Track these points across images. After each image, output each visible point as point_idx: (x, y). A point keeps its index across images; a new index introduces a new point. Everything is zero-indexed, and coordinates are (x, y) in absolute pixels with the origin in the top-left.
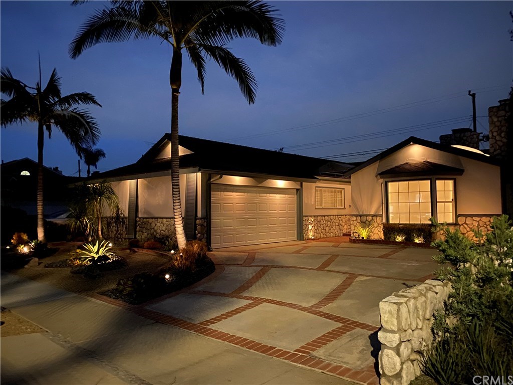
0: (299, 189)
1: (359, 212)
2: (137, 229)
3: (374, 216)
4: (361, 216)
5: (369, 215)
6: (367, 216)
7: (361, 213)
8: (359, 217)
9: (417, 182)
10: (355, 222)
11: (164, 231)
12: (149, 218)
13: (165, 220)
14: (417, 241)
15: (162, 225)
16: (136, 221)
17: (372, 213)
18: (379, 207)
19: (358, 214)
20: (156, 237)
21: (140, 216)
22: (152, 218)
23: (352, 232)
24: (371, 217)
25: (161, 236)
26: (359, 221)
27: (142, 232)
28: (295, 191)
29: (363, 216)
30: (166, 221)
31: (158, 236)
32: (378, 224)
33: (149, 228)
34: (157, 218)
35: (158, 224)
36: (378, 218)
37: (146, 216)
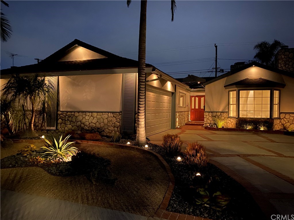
0: (174, 93)
1: (210, 109)
2: (59, 122)
3: (222, 112)
4: (212, 112)
5: (218, 112)
6: (217, 112)
7: (212, 111)
8: (211, 113)
9: (261, 91)
10: (208, 117)
11: (95, 124)
12: (74, 112)
13: (95, 114)
14: (262, 129)
15: (92, 118)
16: (57, 114)
17: (221, 110)
18: (226, 107)
19: (210, 111)
20: (83, 129)
21: (61, 110)
22: (79, 112)
23: (205, 123)
24: (219, 114)
25: (90, 128)
26: (211, 116)
27: (65, 124)
28: (171, 94)
29: (214, 112)
30: (97, 115)
31: (86, 128)
32: (225, 118)
33: (74, 121)
34: (86, 112)
35: (87, 118)
36: (225, 114)
37: (69, 110)
